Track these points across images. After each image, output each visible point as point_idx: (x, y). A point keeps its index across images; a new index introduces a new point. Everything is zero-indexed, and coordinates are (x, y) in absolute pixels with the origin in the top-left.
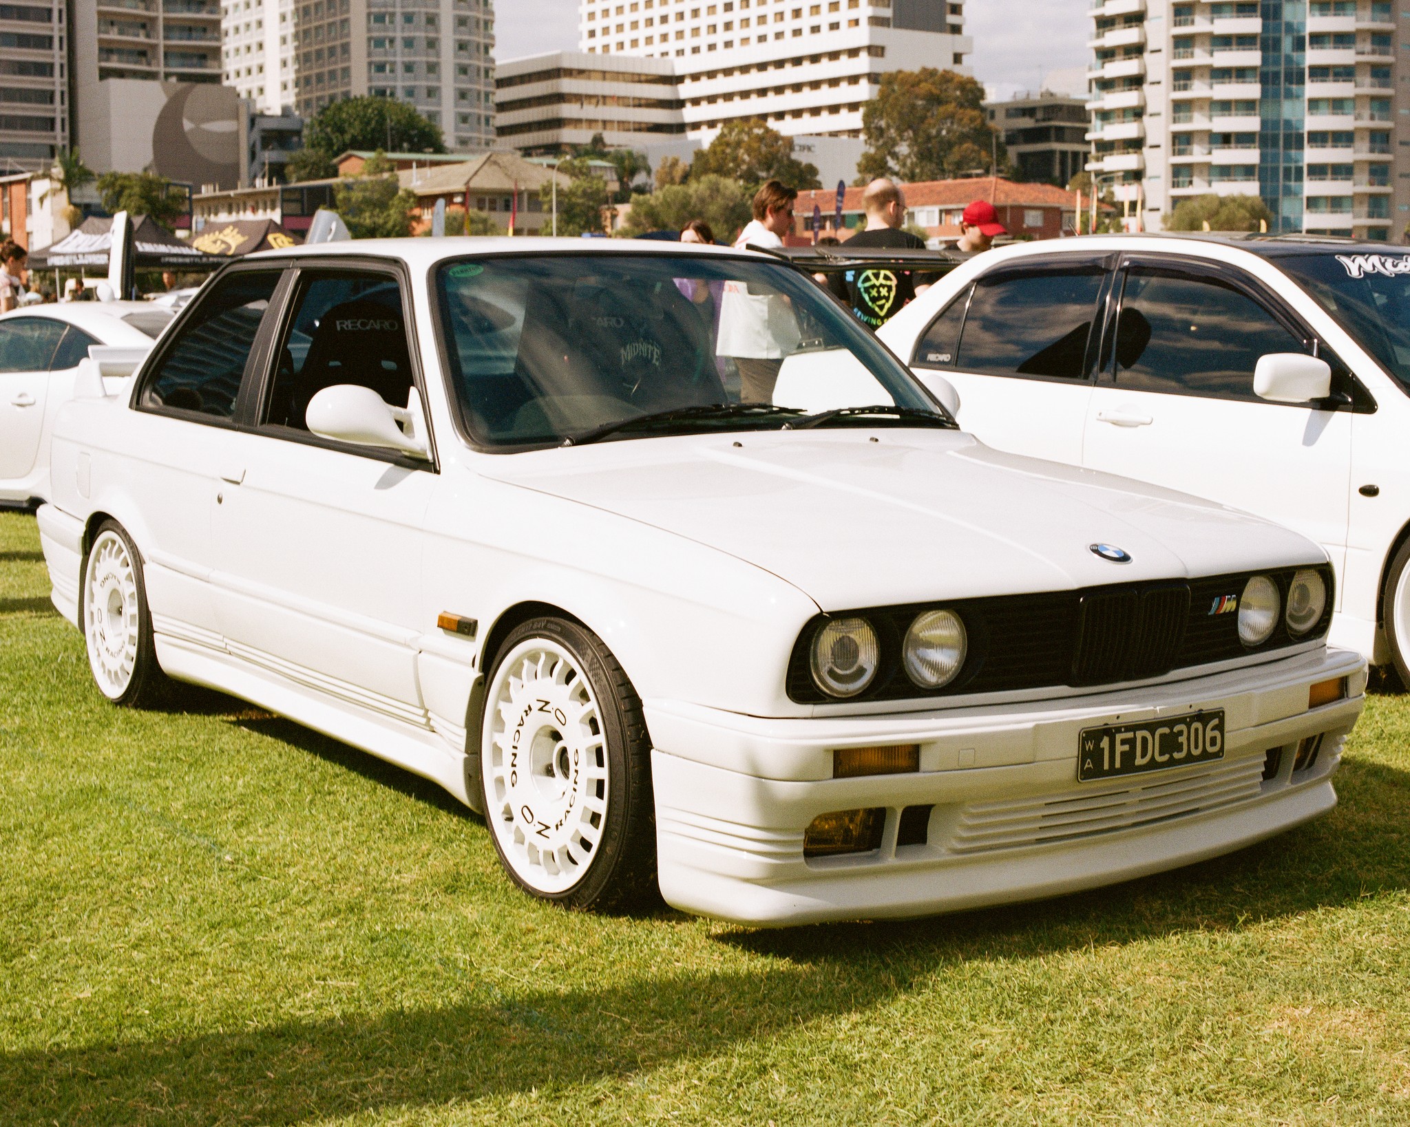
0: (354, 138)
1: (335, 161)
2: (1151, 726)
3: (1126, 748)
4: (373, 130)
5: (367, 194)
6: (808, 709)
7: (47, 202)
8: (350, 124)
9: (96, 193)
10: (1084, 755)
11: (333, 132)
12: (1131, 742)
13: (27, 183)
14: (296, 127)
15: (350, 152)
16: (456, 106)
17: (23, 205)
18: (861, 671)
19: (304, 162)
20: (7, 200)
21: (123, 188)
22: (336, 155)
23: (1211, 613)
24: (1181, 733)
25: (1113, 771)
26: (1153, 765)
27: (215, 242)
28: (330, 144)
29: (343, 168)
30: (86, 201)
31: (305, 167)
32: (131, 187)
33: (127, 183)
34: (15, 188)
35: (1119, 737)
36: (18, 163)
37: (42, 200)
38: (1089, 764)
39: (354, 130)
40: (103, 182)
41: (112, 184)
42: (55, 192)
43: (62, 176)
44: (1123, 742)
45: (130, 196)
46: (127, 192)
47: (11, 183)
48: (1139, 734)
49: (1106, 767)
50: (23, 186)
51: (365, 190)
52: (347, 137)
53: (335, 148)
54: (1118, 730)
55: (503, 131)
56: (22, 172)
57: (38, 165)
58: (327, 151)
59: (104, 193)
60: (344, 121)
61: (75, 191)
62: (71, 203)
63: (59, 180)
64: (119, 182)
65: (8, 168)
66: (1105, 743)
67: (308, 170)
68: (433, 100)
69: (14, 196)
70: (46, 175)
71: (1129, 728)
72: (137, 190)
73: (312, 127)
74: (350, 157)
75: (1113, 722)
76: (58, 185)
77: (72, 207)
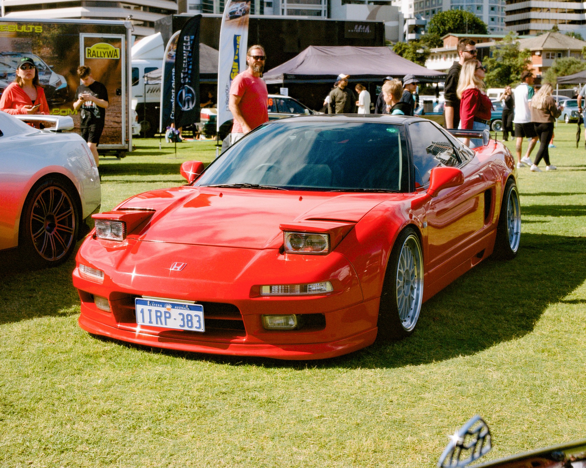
0: (450, 28)
1: (442, 38)
4: (458, 24)
5: (508, 51)
8: (448, 21)
11: (440, 26)
14: (423, 24)
15: (450, 34)
16: (489, 13)
19: (428, 39)
22: (442, 35)
28: (439, 30)
29: (445, 42)
31: (428, 41)
39: (450, 25)
51: (507, 49)
52: (447, 28)
53: (441, 32)
55: (509, 23)
58: (438, 34)
60: (445, 20)
64: (403, 46)
67: (429, 42)
68: (479, 11)
73: (430, 23)
74: (449, 36)
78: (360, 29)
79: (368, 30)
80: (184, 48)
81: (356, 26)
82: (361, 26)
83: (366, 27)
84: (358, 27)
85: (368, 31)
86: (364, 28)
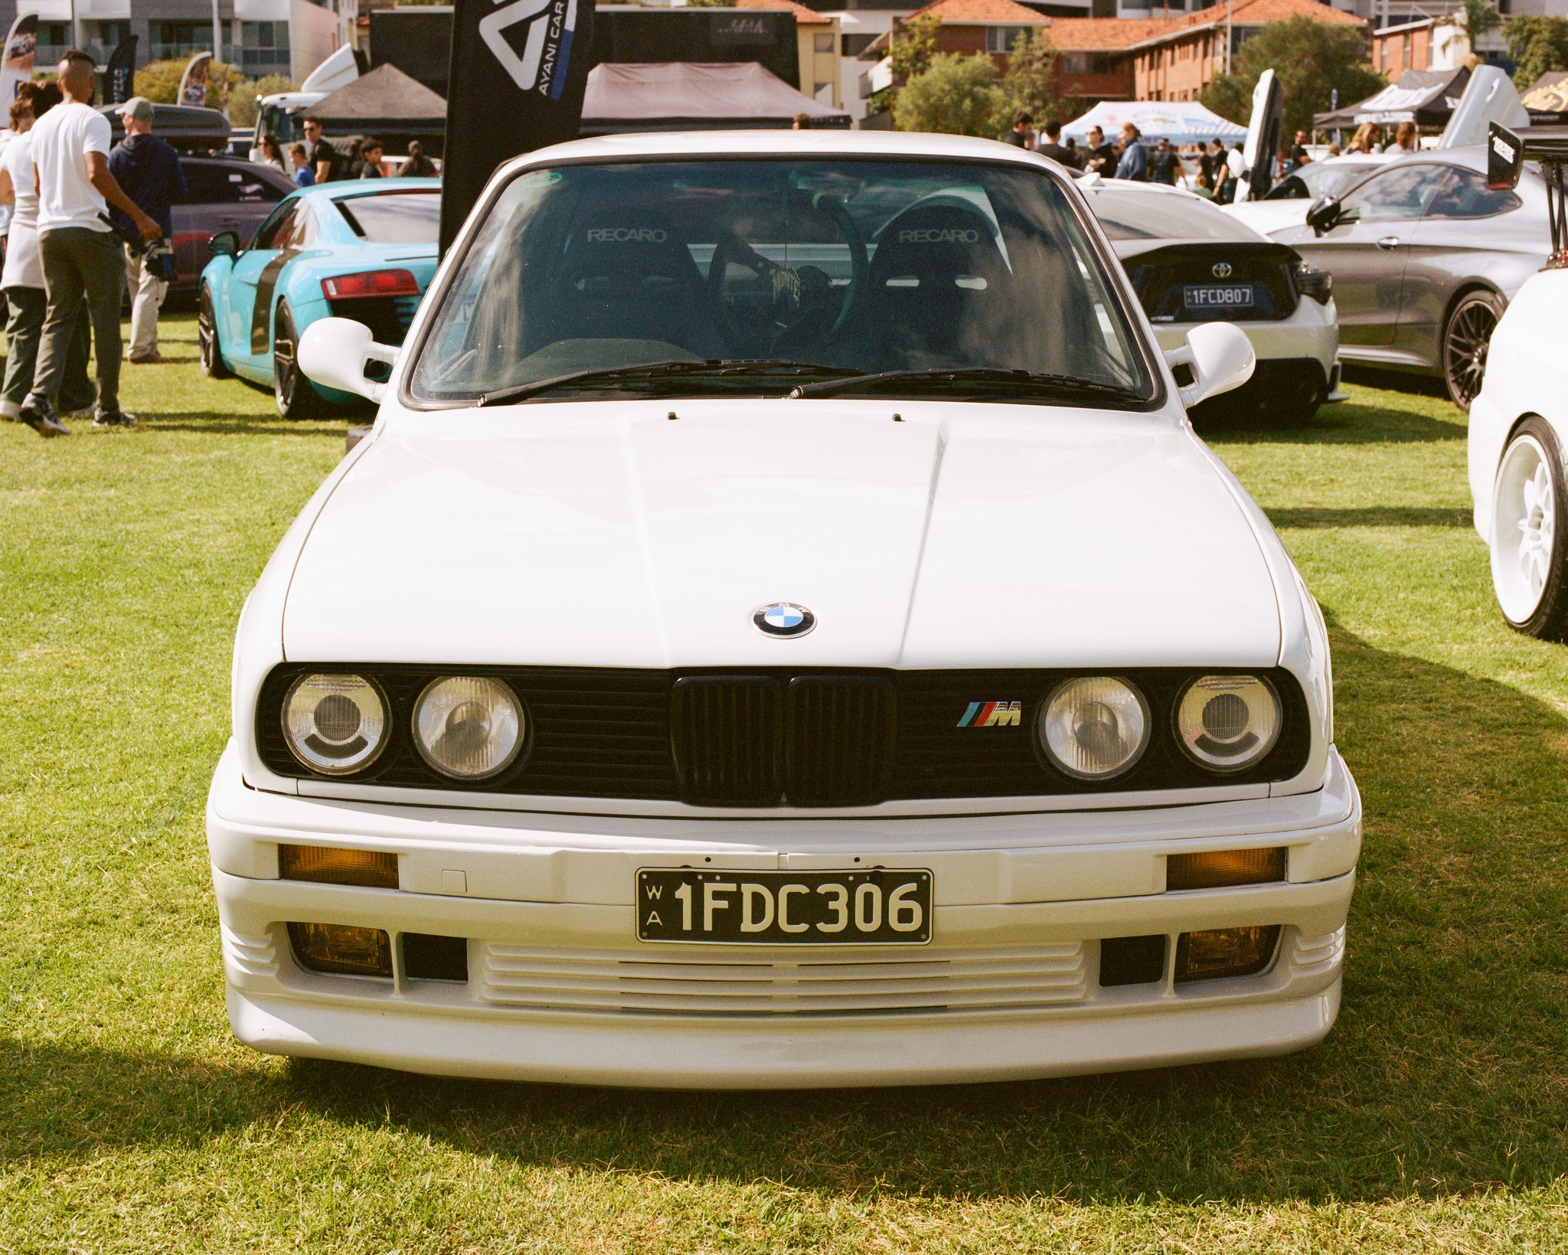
2: (774, 881)
3: (724, 904)
6: (288, 784)
7: (1450, 50)
9: (1503, 39)
10: (645, 906)
12: (736, 898)
13: (1430, 29)
17: (1424, 55)
18: (360, 744)
20: (1408, 49)
21: (1532, 33)
23: (964, 722)
24: (835, 896)
25: (698, 933)
26: (774, 934)
27: (1546, 97)
30: (1493, 48)
32: (1540, 32)
33: (1536, 27)
34: (1417, 36)
35: (709, 888)
36: (1421, 7)
37: (1444, 47)
38: (654, 918)
40: (1510, 27)
41: (1519, 30)
42: (1458, 38)
43: (1465, 22)
44: (717, 895)
45: (1538, 42)
46: (1535, 37)
47: (1414, 30)
48: (748, 889)
49: (687, 925)
50: (1425, 34)
54: (710, 877)
56: (1425, 18)
57: (1441, 8)
59: (1512, 38)
61: (1480, 38)
62: (1473, 50)
63: (1462, 26)
64: (1528, 26)
65: (1411, 13)
66: (684, 893)
69: (1415, 45)
70: (1450, 22)
71: (727, 878)
72: (1546, 35)
75: (699, 866)
76: (1462, 32)
77: (1473, 56)
78: (742, 26)
79: (759, 28)
80: (115, 88)
81: (735, 22)
82: (744, 21)
83: (756, 22)
84: (738, 23)
85: (761, 31)
86: (752, 24)
